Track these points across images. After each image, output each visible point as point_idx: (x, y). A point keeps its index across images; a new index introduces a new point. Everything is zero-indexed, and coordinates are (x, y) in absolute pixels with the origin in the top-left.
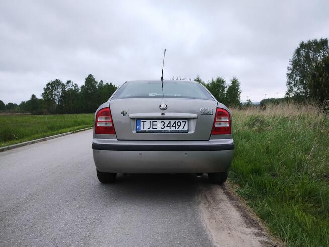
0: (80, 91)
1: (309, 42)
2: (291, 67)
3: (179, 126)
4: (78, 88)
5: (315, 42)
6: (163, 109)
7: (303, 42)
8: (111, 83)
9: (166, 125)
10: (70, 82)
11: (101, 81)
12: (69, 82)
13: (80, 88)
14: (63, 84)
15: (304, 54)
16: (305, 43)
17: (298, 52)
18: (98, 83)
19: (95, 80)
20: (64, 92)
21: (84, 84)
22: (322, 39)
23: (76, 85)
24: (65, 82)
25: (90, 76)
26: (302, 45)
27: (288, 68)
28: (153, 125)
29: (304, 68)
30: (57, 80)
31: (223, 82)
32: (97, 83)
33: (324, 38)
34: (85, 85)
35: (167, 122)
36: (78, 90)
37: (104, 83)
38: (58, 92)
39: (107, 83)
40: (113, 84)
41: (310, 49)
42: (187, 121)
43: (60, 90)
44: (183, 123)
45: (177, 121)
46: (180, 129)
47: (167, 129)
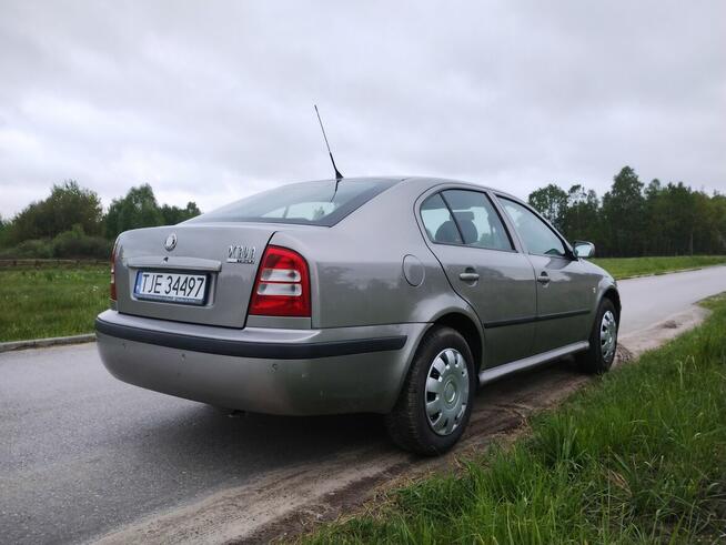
0: (600, 206)
3: (191, 289)
4: (596, 201)
6: (169, 250)
8: (680, 184)
9: (172, 286)
10: (578, 187)
11: (656, 181)
12: (575, 188)
13: (600, 200)
14: (563, 194)
18: (646, 186)
19: (639, 180)
20: (563, 210)
21: (610, 190)
23: (592, 193)
24: (566, 189)
25: (626, 170)
28: (156, 284)
30: (551, 186)
32: (642, 185)
34: (613, 192)
35: (175, 277)
36: (596, 205)
37: (664, 184)
38: (551, 211)
39: (670, 185)
40: (686, 185)
42: (204, 277)
43: (555, 206)
44: (198, 283)
45: (190, 277)
46: (192, 296)
47: (173, 294)
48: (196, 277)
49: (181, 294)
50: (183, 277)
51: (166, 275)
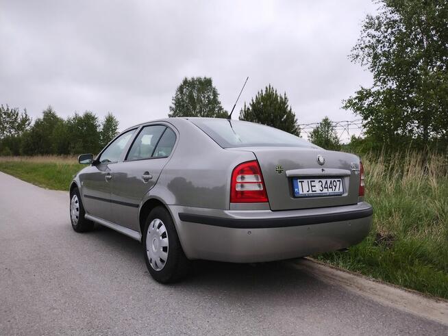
1: (193, 79)
2: (174, 106)
5: (199, 80)
6: (322, 165)
7: (186, 79)
9: (323, 186)
15: (187, 93)
16: (188, 79)
17: (181, 89)
22: (205, 78)
26: (185, 82)
27: (171, 107)
28: (312, 186)
29: (188, 109)
31: (94, 118)
33: (208, 77)
35: (324, 181)
41: (194, 88)
42: (341, 180)
44: (338, 183)
45: (333, 180)
46: (337, 190)
47: (325, 191)
48: (336, 180)
49: (330, 190)
50: (329, 181)
51: (317, 181)
